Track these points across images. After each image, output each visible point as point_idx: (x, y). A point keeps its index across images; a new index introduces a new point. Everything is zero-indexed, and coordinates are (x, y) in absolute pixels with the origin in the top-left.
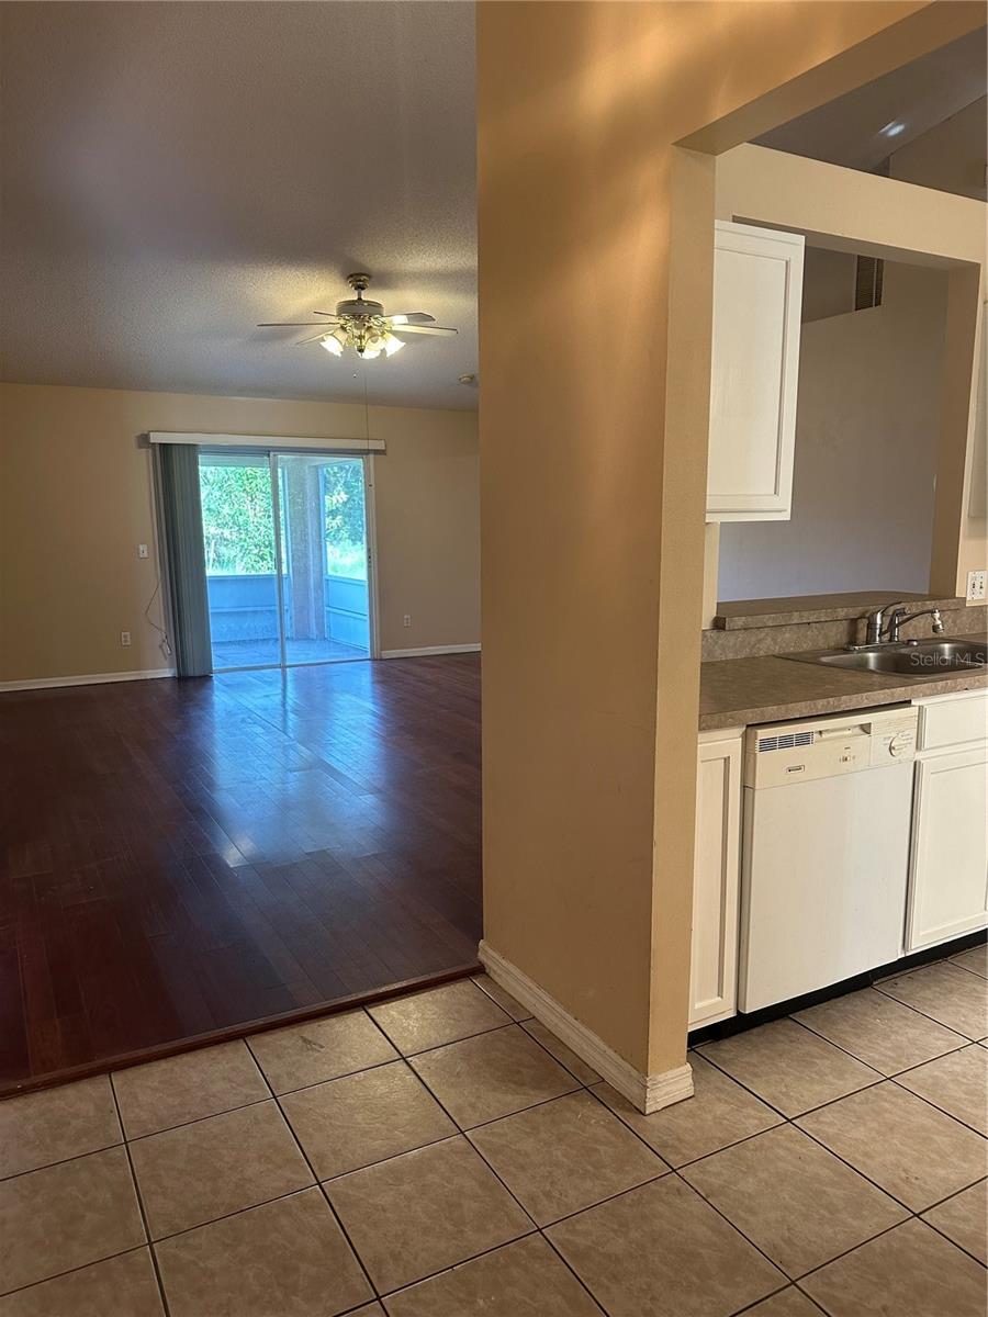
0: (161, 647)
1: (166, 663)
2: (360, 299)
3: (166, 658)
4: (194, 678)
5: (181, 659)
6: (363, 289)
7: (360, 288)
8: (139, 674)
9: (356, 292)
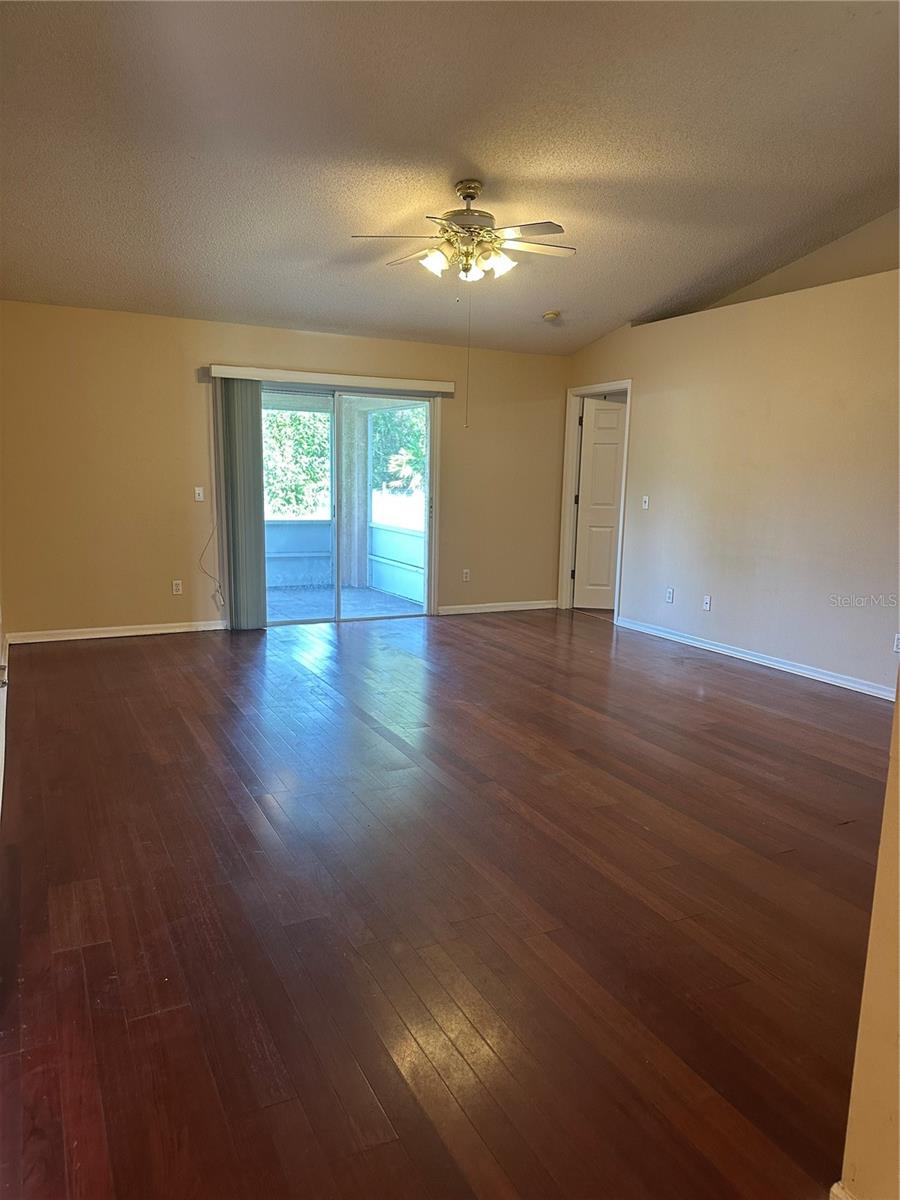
0: (214, 597)
1: (218, 614)
2: (468, 209)
3: (218, 610)
4: (247, 631)
5: (234, 611)
6: (473, 198)
7: (469, 197)
8: (190, 626)
9: (465, 202)
